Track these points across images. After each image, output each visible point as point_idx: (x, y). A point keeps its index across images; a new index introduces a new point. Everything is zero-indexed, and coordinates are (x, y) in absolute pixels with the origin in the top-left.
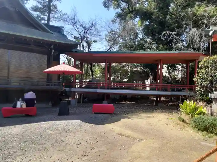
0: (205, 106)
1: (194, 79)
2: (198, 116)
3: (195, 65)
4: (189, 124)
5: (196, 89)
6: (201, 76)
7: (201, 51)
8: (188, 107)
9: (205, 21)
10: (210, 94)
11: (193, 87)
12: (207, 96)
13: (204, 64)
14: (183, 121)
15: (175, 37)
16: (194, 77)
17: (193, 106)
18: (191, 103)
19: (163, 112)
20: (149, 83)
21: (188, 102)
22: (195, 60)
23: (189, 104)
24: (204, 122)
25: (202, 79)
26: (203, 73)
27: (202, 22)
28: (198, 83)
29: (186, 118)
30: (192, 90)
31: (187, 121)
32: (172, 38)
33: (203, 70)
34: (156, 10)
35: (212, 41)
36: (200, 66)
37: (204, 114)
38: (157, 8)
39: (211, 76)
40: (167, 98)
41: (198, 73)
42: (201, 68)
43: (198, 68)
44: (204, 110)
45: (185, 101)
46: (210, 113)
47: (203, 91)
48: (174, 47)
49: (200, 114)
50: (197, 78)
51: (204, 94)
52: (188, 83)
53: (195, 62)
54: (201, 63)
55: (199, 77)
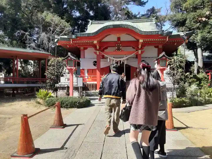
0: (53, 92)
1: (45, 74)
2: (49, 98)
3: (45, 62)
4: (43, 104)
5: (47, 82)
6: (50, 72)
7: (50, 52)
8: (42, 94)
9: (52, 29)
10: (56, 85)
11: (44, 80)
12: (54, 86)
13: (51, 63)
14: (39, 103)
15: (28, 37)
16: (45, 73)
17: (45, 93)
18: (44, 90)
19: (22, 100)
20: (4, 77)
21: (42, 90)
22: (45, 59)
23: (43, 91)
24: (52, 101)
25: (51, 74)
26: (51, 69)
27: (50, 29)
28: (48, 77)
29: (41, 101)
30: (44, 82)
31: (42, 103)
32: (26, 37)
33: (51, 68)
34: (9, 7)
35: (57, 45)
36: (49, 64)
37: (52, 97)
38: (9, 5)
39: (57, 72)
40: (23, 91)
41: (48, 69)
42: (50, 66)
43: (48, 65)
44: (52, 95)
45: (40, 90)
46: (55, 96)
47: (52, 83)
48: (27, 46)
49: (50, 97)
50: (47, 73)
51: (52, 85)
52: (41, 77)
53: (46, 60)
54: (50, 62)
55: (49, 72)
